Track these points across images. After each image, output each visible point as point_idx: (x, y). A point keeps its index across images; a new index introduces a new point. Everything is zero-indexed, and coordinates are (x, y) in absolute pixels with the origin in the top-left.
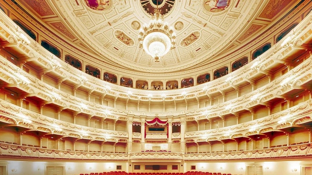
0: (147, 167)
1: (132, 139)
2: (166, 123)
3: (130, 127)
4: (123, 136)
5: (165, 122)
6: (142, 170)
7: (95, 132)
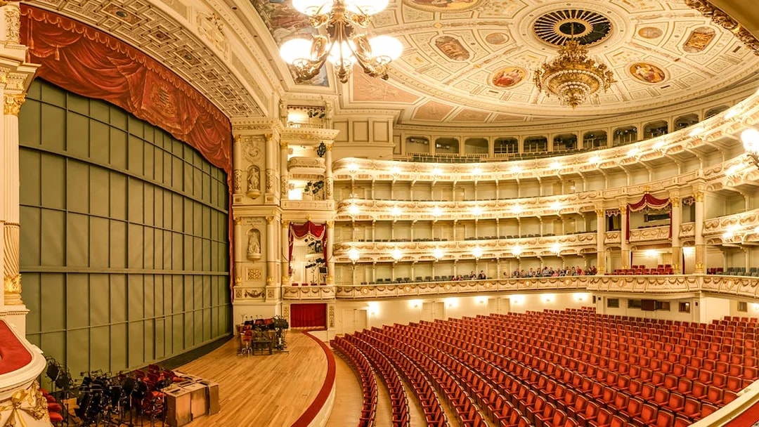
0: (632, 304)
1: (605, 244)
2: (668, 203)
3: (600, 223)
4: (586, 242)
5: (666, 201)
6: (622, 311)
7: (537, 243)
